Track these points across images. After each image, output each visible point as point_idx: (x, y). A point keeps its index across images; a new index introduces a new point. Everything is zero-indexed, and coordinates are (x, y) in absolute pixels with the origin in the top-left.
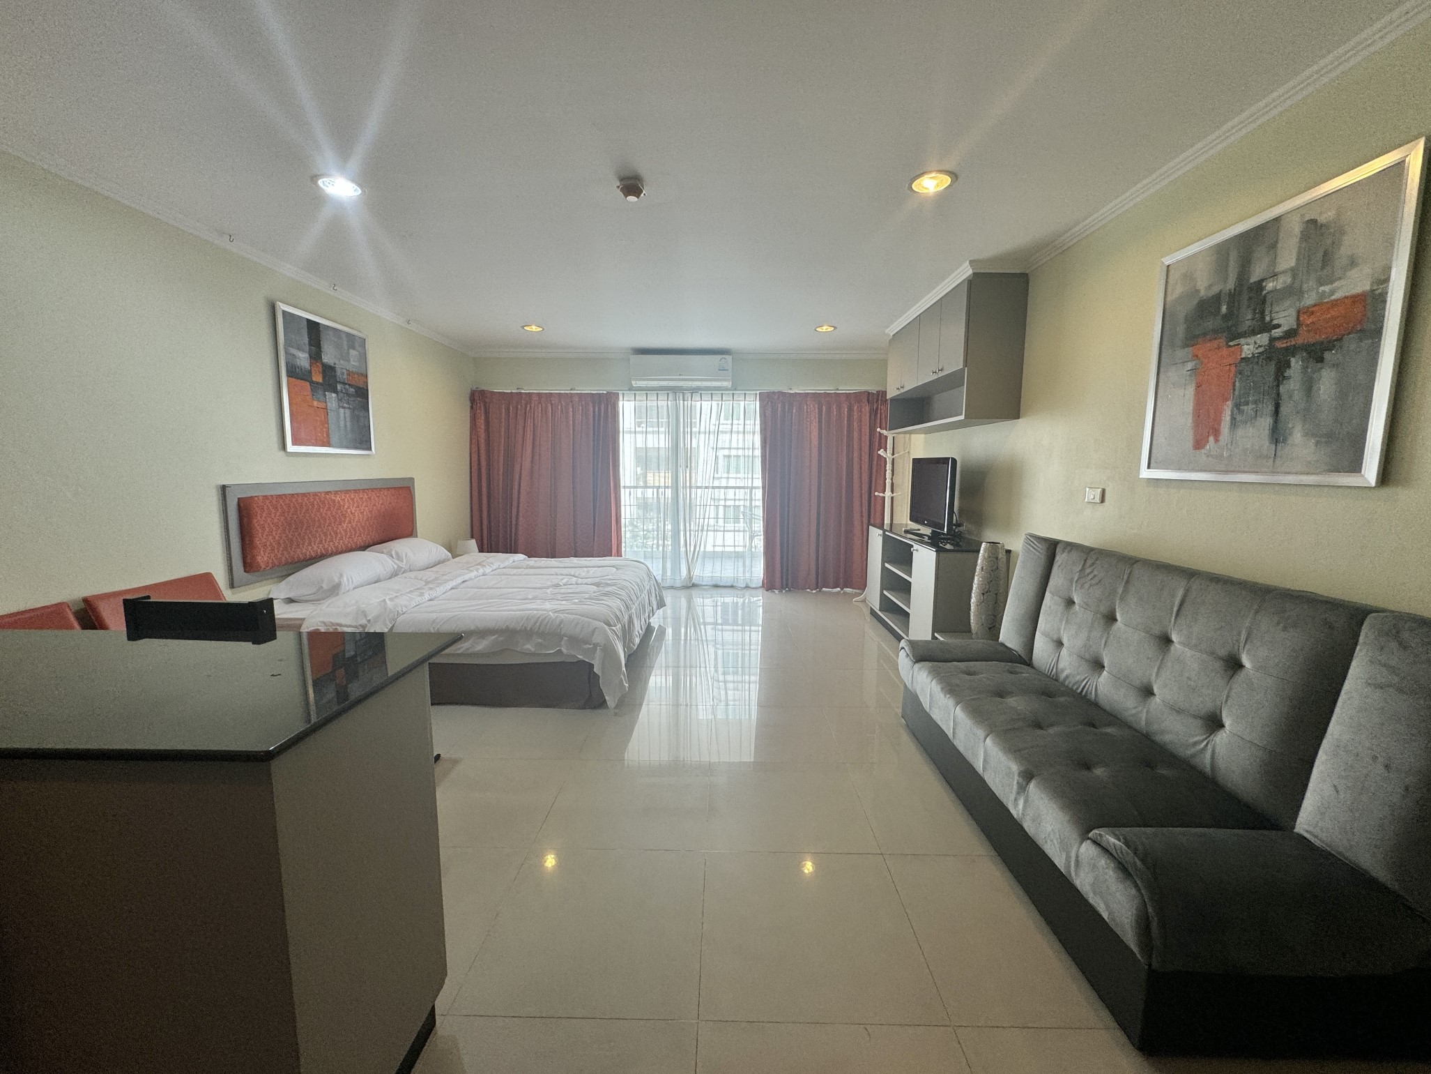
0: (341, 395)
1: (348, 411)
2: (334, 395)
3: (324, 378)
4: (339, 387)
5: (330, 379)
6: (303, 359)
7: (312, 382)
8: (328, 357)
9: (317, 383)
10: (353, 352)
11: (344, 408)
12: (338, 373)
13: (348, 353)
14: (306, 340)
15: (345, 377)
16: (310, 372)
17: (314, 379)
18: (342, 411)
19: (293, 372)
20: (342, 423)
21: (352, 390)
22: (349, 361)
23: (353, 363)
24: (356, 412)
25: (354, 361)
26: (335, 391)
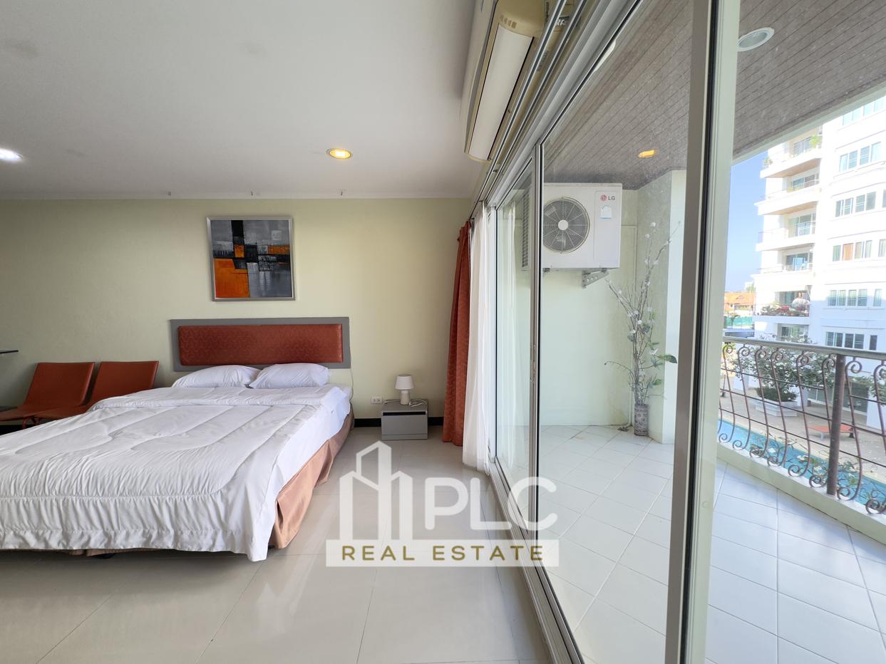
0: (260, 263)
1: (268, 274)
2: (255, 264)
3: (245, 255)
4: (260, 258)
5: (251, 254)
6: (228, 245)
7: (234, 259)
8: (250, 238)
9: (241, 258)
10: (274, 232)
11: (263, 271)
12: (260, 248)
13: (270, 233)
14: (231, 232)
15: (266, 250)
16: (234, 252)
17: (237, 256)
18: (262, 273)
19: (217, 255)
20: (262, 282)
21: (273, 258)
22: (271, 239)
23: (276, 237)
24: (276, 273)
25: (276, 238)
26: (258, 262)
